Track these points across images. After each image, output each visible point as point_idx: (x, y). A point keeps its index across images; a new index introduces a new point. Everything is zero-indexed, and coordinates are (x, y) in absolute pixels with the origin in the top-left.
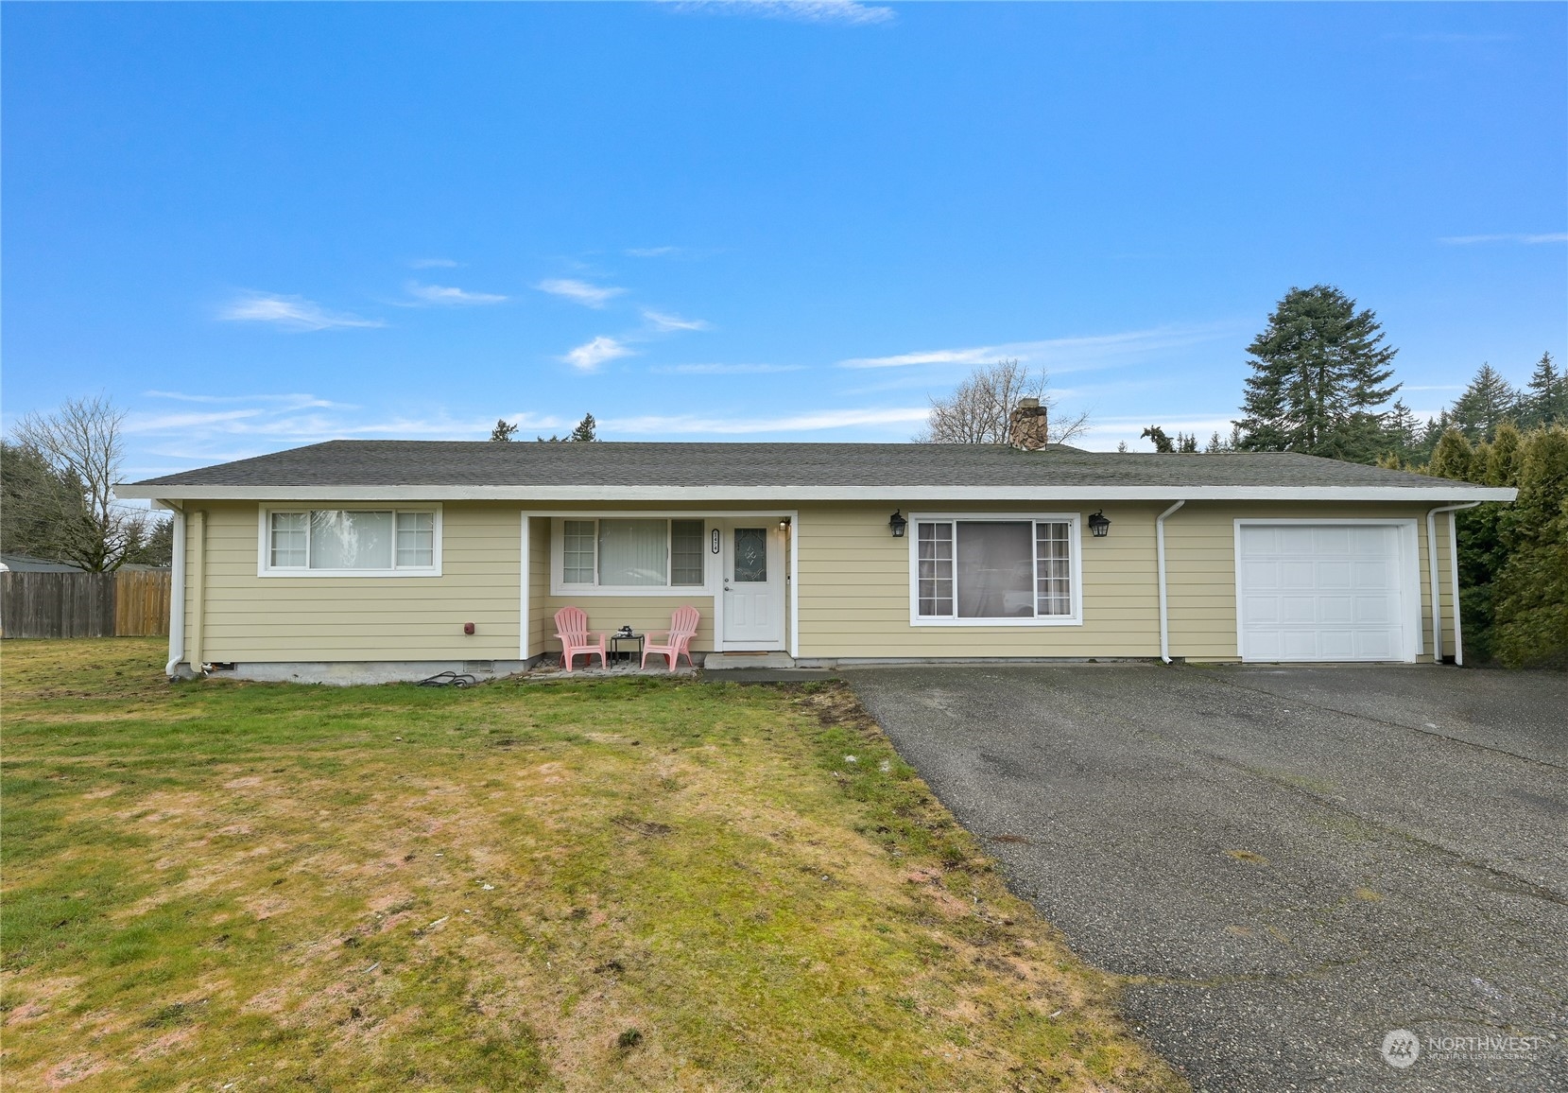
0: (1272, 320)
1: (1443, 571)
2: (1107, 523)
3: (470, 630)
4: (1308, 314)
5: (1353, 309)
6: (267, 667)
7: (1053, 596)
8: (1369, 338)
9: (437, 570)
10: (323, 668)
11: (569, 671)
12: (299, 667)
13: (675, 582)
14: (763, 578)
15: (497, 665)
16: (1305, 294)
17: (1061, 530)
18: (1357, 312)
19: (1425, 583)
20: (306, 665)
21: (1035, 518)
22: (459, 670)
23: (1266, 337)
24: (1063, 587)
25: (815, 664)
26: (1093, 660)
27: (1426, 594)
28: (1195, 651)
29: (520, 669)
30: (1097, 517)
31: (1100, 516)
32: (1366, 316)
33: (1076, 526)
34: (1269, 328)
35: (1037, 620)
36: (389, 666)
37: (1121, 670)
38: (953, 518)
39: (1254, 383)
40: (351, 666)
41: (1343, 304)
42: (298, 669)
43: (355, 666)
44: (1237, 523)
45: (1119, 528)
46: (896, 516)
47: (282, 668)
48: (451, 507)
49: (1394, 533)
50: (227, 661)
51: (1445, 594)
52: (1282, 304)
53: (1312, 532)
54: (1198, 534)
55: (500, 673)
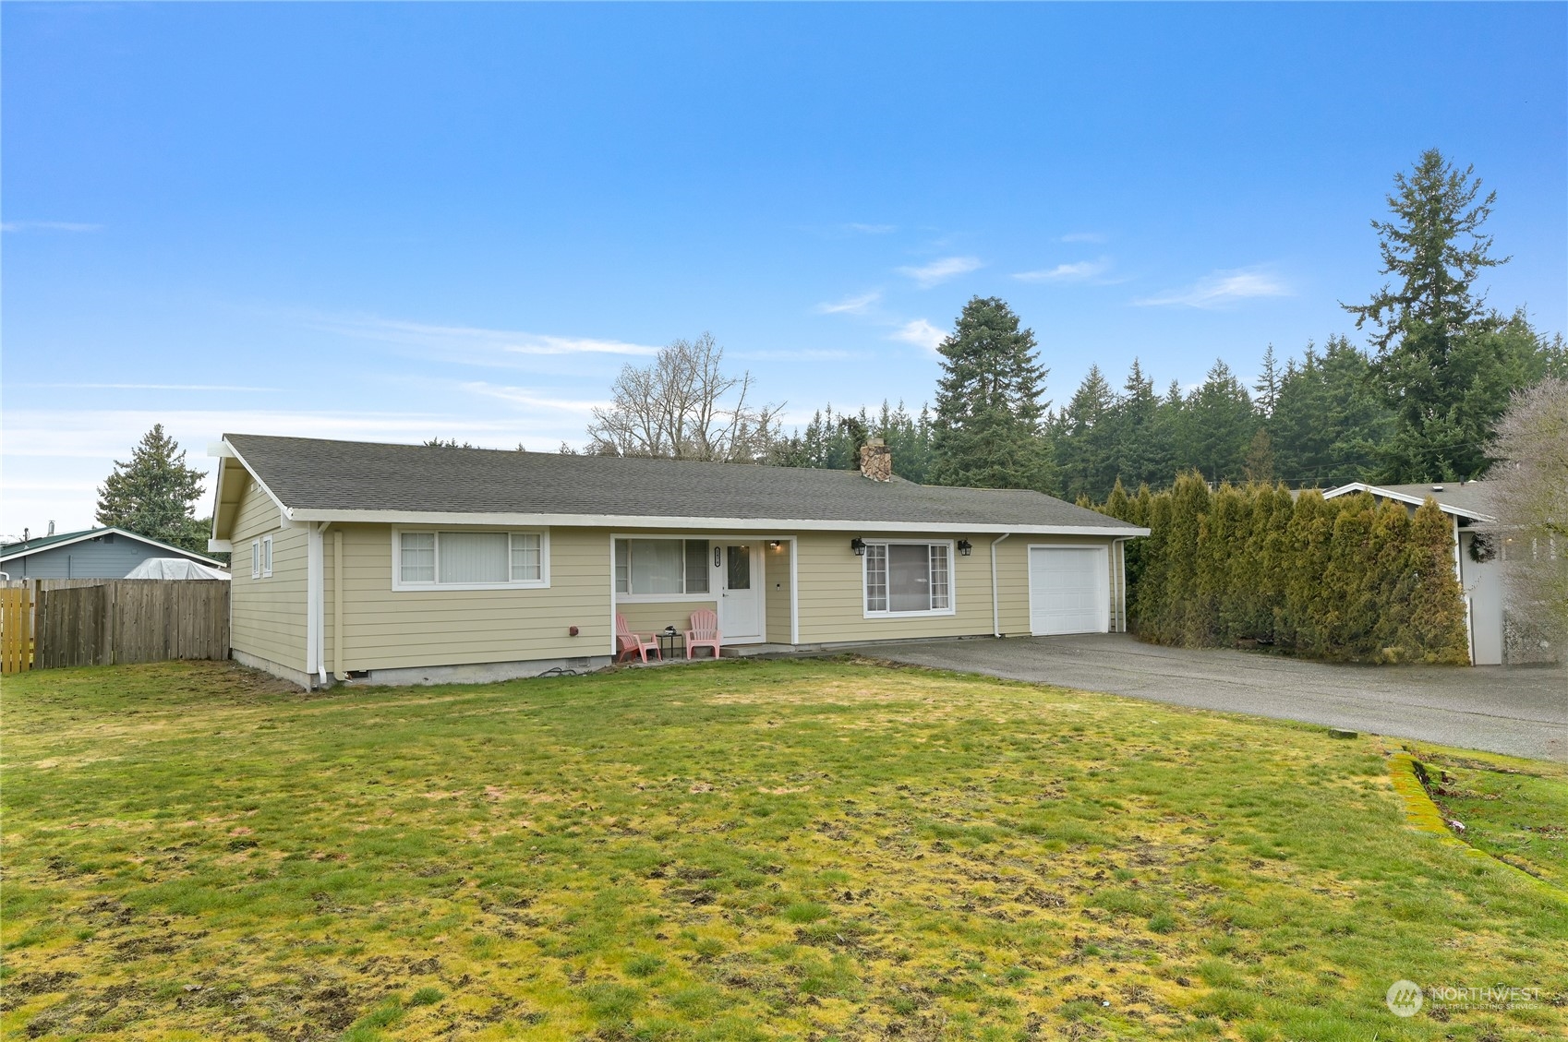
0: (958, 324)
1: (1119, 577)
2: (970, 547)
3: (574, 632)
4: (986, 323)
5: (1019, 325)
6: (399, 672)
7: (939, 596)
8: (1030, 353)
9: (547, 585)
10: (449, 671)
11: (645, 662)
12: (429, 671)
13: (689, 591)
14: (748, 586)
15: (592, 661)
16: (984, 303)
17: (944, 550)
18: (1021, 328)
19: (1112, 584)
20: (435, 669)
21: (930, 542)
22: (563, 666)
23: (953, 339)
24: (945, 589)
25: (807, 648)
26: (960, 638)
27: (1112, 591)
28: (1011, 630)
29: (609, 663)
30: (963, 542)
31: (966, 542)
32: (1028, 334)
33: (952, 547)
34: (955, 331)
35: (932, 612)
36: (506, 666)
37: (974, 642)
38: (887, 542)
39: (943, 384)
40: (474, 668)
41: (1011, 319)
42: (428, 673)
43: (478, 667)
44: (1030, 546)
45: (977, 550)
46: (856, 541)
47: (413, 673)
48: (558, 532)
49: (1097, 553)
50: (362, 669)
51: (1120, 591)
52: (965, 308)
53: (1062, 553)
54: (1012, 551)
55: (594, 667)
